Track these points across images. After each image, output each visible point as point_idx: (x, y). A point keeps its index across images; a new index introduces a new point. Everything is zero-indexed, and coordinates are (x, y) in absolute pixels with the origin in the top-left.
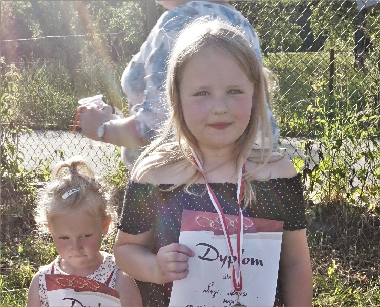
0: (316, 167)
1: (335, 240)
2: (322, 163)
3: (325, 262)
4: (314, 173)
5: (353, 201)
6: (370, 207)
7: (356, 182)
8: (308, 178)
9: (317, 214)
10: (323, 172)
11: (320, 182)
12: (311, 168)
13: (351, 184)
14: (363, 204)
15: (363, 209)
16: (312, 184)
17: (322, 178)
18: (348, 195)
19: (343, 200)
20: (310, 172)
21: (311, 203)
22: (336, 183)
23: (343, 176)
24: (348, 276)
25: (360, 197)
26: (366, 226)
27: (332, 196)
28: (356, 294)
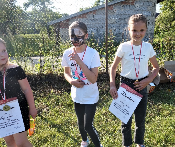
0: (44, 65)
1: (51, 83)
2: (45, 64)
3: (50, 89)
4: (43, 67)
5: (54, 73)
6: (59, 74)
7: (54, 68)
8: (42, 69)
9: (46, 77)
10: (46, 67)
11: (45, 69)
12: (42, 66)
13: (53, 69)
14: (57, 73)
15: (57, 74)
16: (43, 70)
17: (45, 68)
18: (53, 72)
19: (52, 73)
20: (42, 67)
21: (44, 74)
22: (49, 69)
23: (51, 67)
24: (56, 92)
25: (56, 72)
26: (58, 79)
27: (49, 72)
28: (59, 97)
